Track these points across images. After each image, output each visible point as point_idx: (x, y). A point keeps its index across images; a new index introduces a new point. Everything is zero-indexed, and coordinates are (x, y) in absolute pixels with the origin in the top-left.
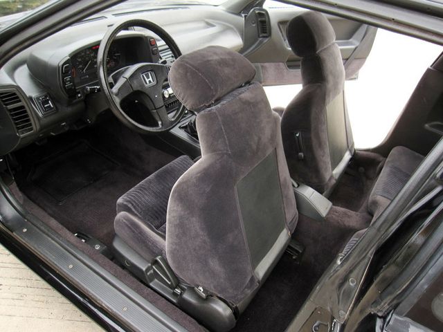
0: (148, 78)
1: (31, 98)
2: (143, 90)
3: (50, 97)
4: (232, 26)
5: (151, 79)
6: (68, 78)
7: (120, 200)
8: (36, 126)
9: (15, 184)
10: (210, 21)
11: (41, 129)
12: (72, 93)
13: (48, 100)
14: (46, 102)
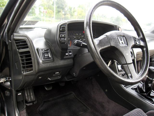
0: (122, 40)
2: (117, 47)
3: (51, 50)
5: (123, 41)
9: (25, 111)
13: (49, 52)
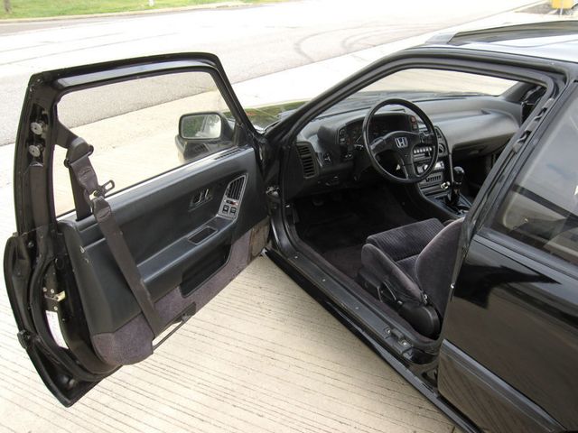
0: (401, 141)
1: (317, 154)
2: (396, 150)
3: (329, 153)
4: (510, 114)
5: (403, 143)
6: (343, 140)
7: (370, 237)
8: (317, 173)
10: (486, 110)
11: (320, 176)
12: (344, 150)
14: (326, 157)
